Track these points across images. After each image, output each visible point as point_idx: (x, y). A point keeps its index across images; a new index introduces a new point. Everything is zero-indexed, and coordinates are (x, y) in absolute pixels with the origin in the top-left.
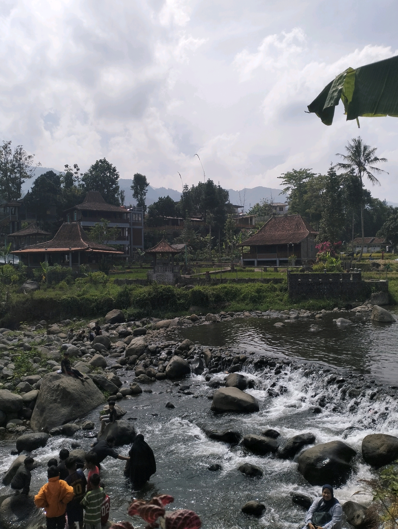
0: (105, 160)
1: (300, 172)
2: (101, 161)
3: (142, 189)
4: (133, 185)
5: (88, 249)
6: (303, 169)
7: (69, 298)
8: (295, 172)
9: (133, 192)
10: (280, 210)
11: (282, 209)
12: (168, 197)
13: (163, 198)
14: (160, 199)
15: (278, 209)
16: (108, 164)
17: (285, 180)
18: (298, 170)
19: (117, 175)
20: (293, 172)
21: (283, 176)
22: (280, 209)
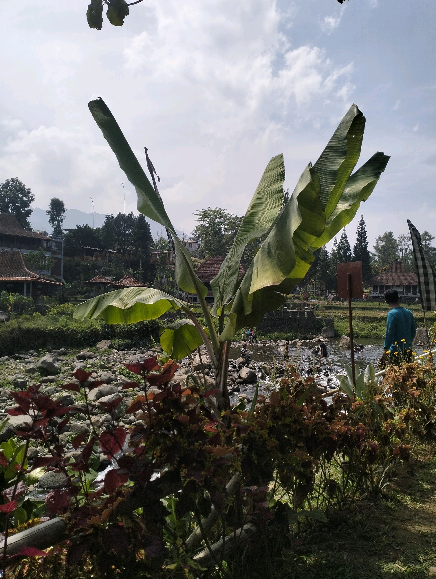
0: (17, 181)
1: (215, 212)
2: (13, 180)
3: (59, 215)
4: (49, 209)
5: (39, 279)
6: (218, 209)
7: (56, 328)
8: (210, 210)
9: (49, 217)
10: (189, 247)
11: (191, 245)
12: (87, 226)
13: (81, 226)
14: (78, 226)
15: (187, 245)
16: (20, 184)
17: (199, 217)
18: (213, 209)
19: (31, 197)
20: (208, 210)
21: (199, 213)
22: (189, 245)
